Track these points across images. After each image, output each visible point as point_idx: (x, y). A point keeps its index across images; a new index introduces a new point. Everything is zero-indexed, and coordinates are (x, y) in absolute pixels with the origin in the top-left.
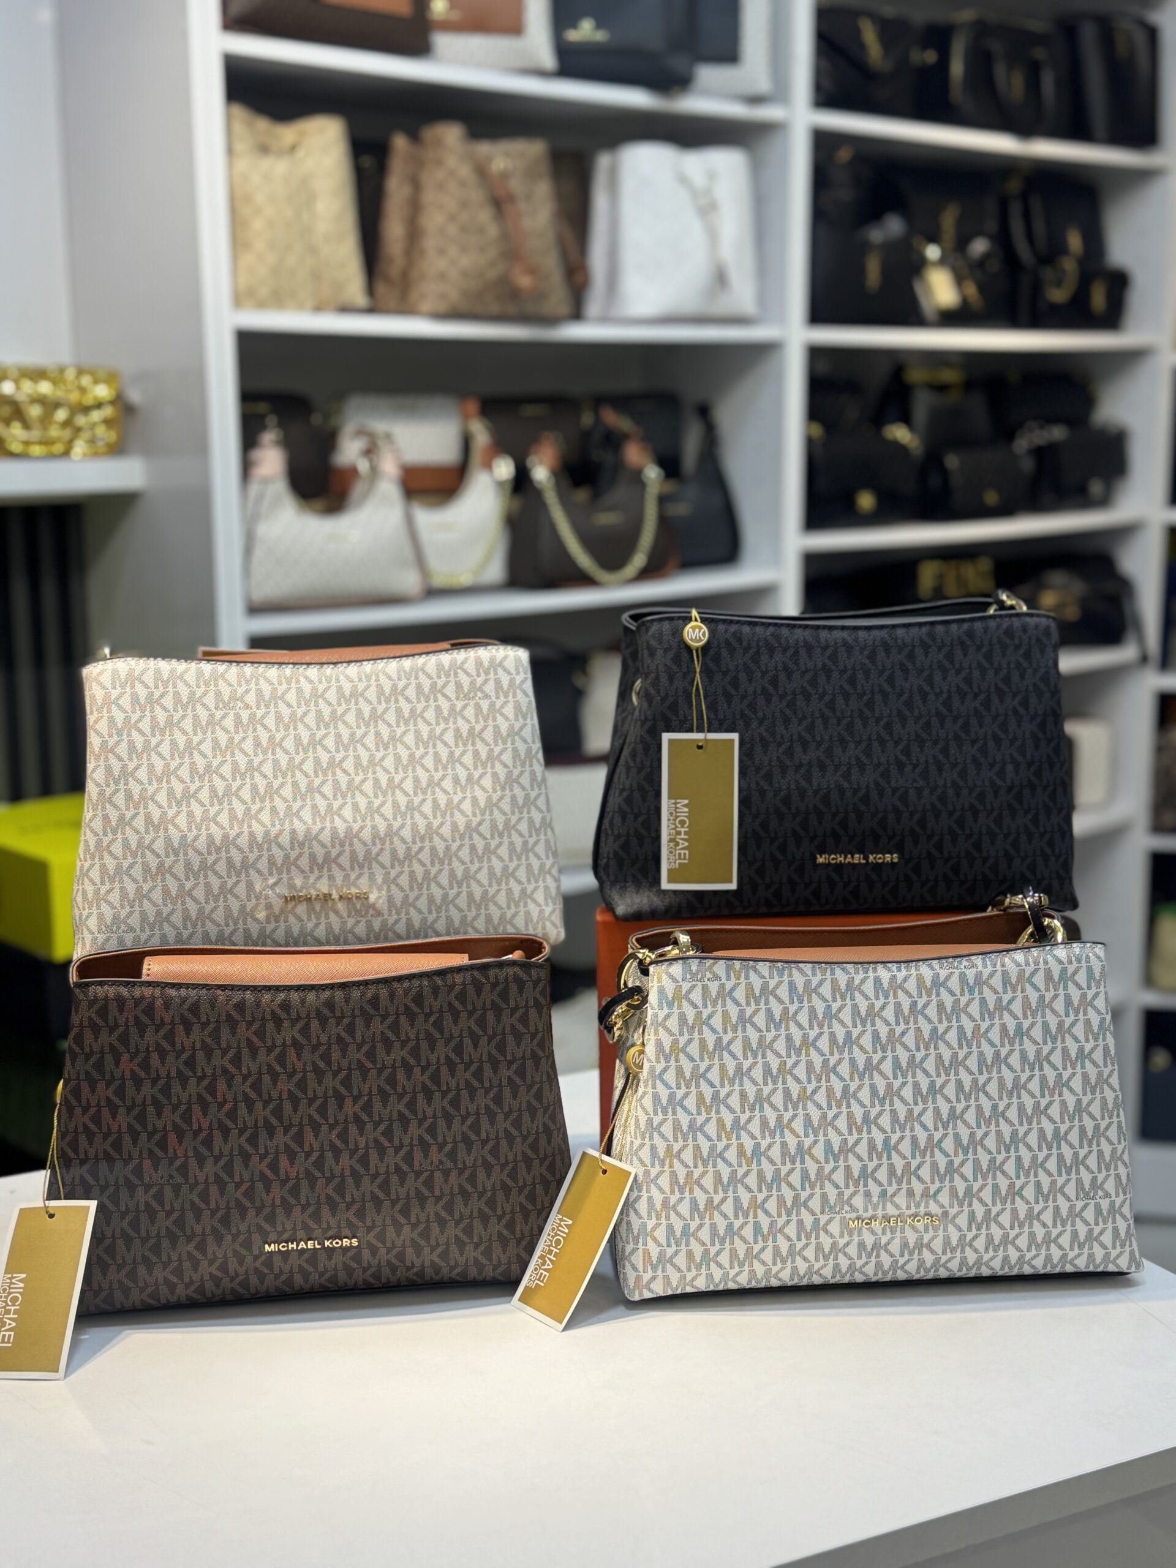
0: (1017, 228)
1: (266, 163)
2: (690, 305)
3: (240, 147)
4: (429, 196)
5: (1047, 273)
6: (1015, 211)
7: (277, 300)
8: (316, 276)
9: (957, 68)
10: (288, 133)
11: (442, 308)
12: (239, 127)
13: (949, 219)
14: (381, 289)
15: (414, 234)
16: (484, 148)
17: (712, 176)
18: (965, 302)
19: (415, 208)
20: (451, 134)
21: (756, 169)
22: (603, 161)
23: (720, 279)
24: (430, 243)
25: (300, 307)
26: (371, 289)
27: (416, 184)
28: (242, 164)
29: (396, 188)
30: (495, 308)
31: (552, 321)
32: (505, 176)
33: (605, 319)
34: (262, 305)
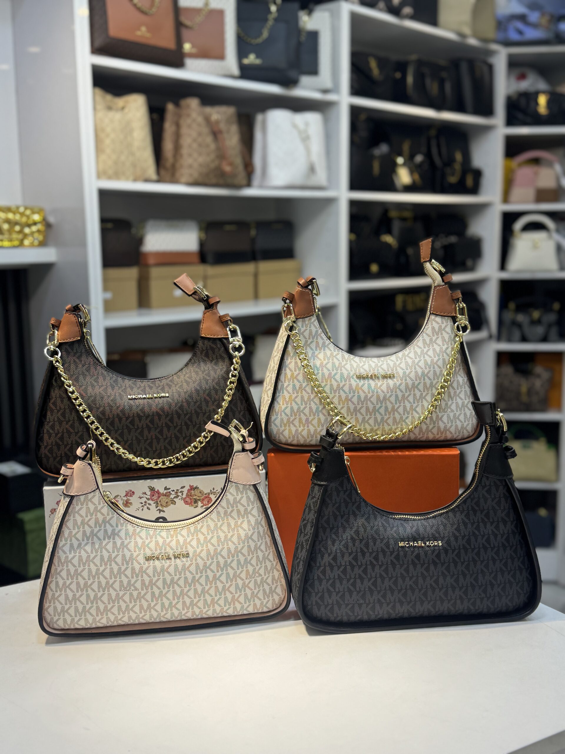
0: (434, 151)
1: (111, 114)
2: (299, 181)
3: (99, 107)
4: (184, 130)
5: (448, 170)
6: (434, 143)
7: (116, 176)
8: (134, 165)
9: (410, 80)
10: (120, 101)
11: (191, 180)
12: (99, 98)
13: (406, 147)
14: (162, 172)
15: (177, 147)
16: (208, 110)
17: (307, 124)
18: (414, 182)
19: (178, 136)
20: (193, 103)
21: (326, 121)
22: (259, 118)
23: (312, 169)
24: (185, 151)
25: (127, 179)
26: (158, 172)
27: (178, 125)
28: (100, 114)
29: (169, 127)
30: (214, 181)
31: (239, 187)
32: (217, 122)
33: (261, 187)
34: (110, 178)
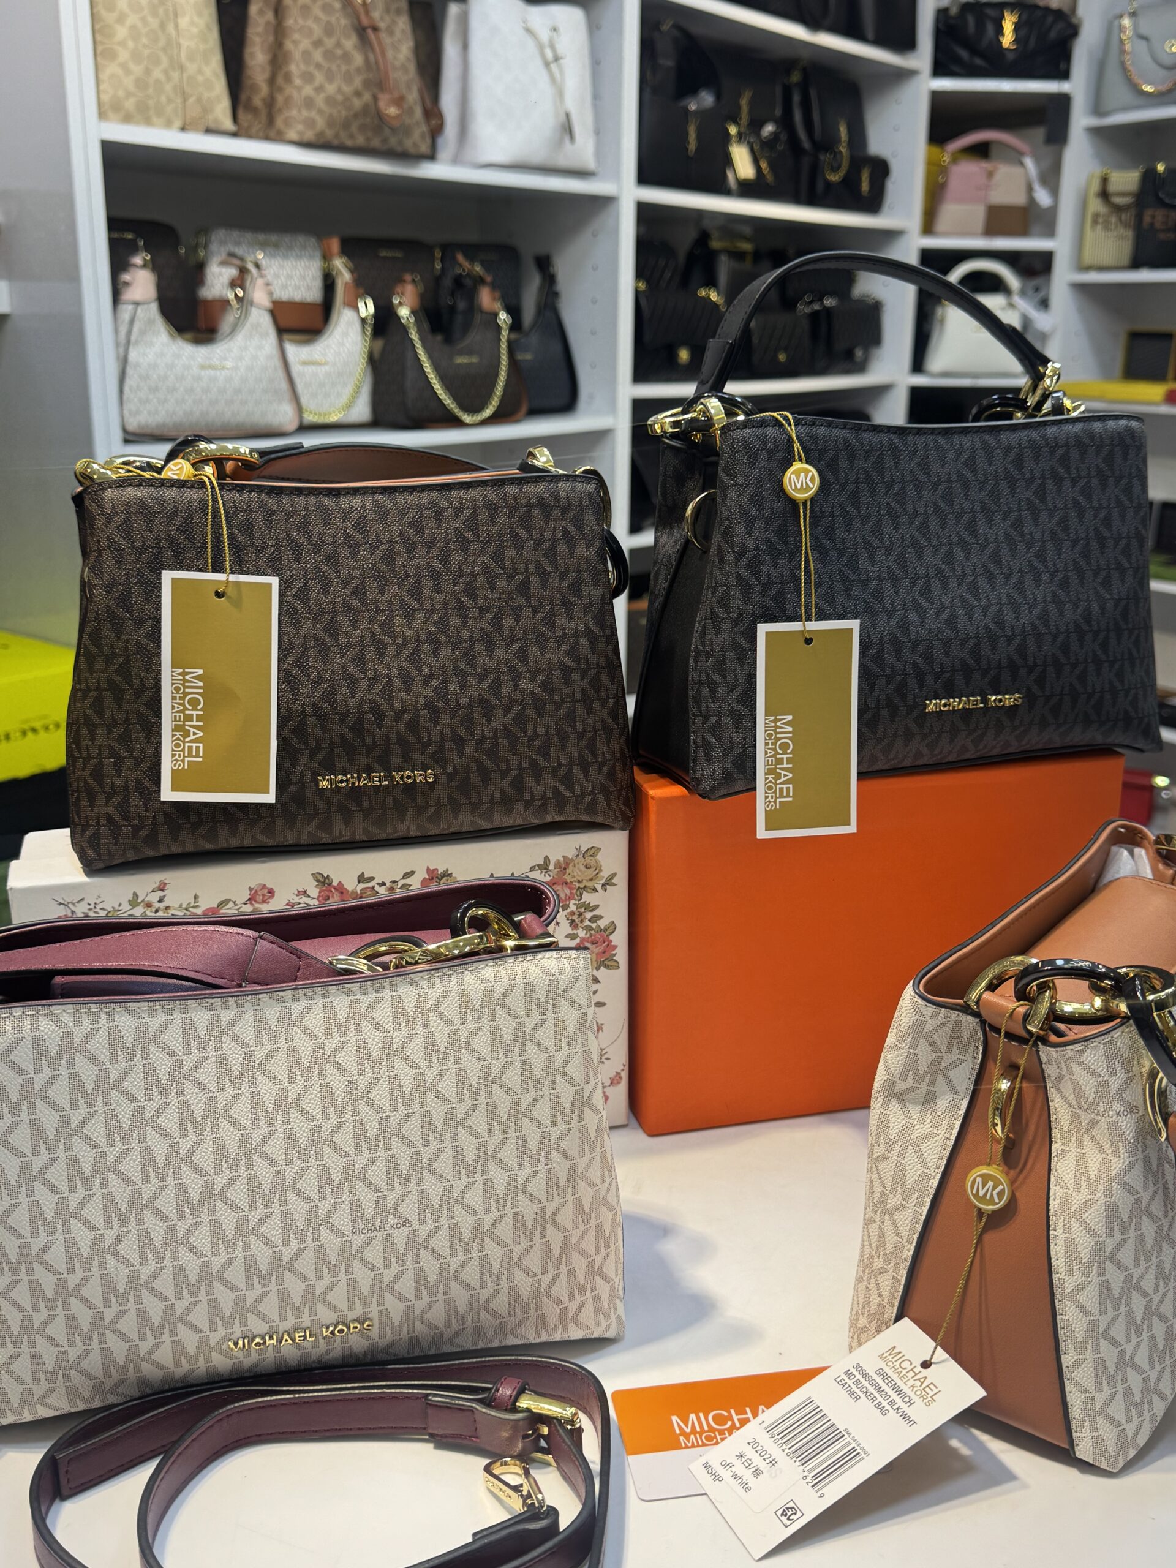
0: (798, 117)
2: (538, 157)
4: (293, 21)
5: (825, 159)
7: (143, 115)
8: (183, 93)
11: (309, 136)
13: (745, 101)
14: (245, 114)
15: (278, 59)
17: (554, 30)
18: (760, 176)
19: (279, 31)
21: (593, 27)
22: (453, 12)
23: (567, 129)
24: (295, 67)
25: (168, 124)
27: (279, 10)
30: (360, 140)
31: (415, 159)
32: (368, 6)
33: (457, 160)
34: (127, 119)
